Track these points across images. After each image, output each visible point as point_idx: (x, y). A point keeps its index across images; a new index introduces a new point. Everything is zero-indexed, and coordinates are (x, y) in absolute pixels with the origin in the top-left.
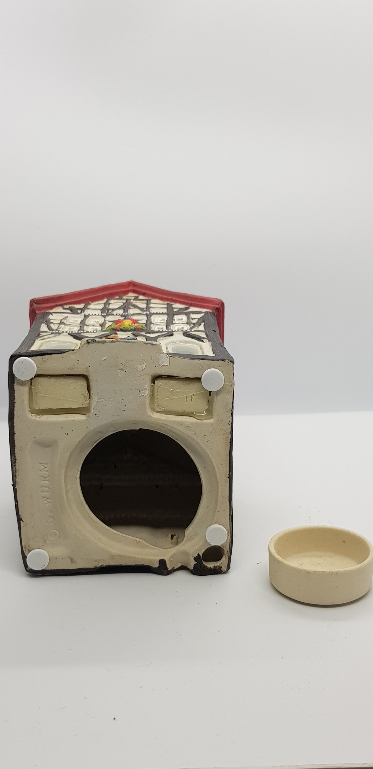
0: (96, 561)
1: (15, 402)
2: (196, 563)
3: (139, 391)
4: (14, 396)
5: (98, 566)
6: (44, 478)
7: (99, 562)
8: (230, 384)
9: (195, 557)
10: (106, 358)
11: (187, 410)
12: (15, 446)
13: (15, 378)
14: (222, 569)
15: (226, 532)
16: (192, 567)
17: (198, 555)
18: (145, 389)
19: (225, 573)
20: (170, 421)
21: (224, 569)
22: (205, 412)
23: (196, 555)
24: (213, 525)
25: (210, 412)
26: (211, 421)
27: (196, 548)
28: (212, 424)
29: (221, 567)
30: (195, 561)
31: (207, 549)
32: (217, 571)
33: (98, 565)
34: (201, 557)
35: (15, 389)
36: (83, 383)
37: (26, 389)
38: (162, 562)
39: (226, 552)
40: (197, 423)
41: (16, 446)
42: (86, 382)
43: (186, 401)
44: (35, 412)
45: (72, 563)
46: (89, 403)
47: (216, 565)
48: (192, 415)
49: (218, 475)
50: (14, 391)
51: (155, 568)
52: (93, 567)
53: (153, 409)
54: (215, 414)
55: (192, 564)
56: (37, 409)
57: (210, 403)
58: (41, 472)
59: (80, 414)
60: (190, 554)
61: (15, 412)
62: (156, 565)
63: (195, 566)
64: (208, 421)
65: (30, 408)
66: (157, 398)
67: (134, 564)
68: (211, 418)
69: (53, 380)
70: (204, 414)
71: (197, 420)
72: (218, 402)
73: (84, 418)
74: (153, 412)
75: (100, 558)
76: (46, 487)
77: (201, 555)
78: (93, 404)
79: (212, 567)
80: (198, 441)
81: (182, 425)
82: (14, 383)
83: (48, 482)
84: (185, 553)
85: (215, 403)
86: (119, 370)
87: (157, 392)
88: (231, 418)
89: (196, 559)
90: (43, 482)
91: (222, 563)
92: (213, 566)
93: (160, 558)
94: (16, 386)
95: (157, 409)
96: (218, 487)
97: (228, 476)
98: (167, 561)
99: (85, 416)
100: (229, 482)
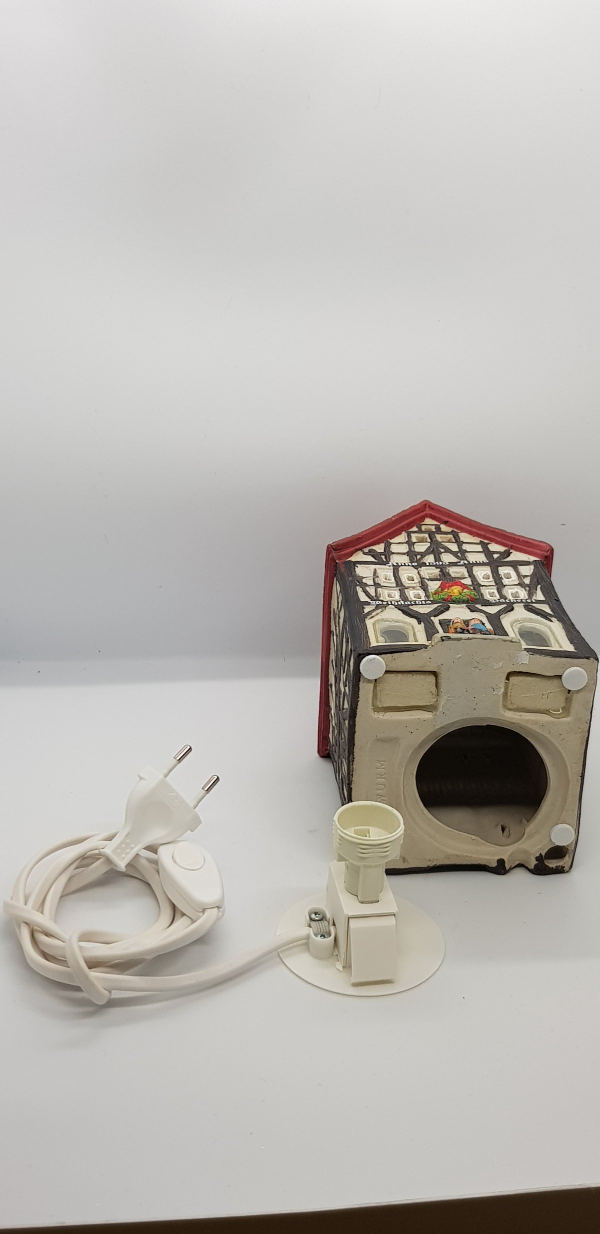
0: (430, 860)
1: (358, 701)
2: (537, 862)
3: (493, 689)
4: (359, 694)
5: (431, 866)
6: (380, 775)
7: (433, 861)
8: (593, 683)
9: (536, 857)
10: (460, 656)
11: (543, 707)
12: (354, 745)
13: (361, 677)
14: (564, 869)
15: (574, 832)
16: (532, 867)
17: (541, 854)
18: (500, 687)
19: (567, 872)
20: (524, 720)
21: (566, 868)
22: (560, 709)
23: (538, 855)
24: (560, 825)
25: (567, 710)
26: (568, 719)
27: (539, 847)
28: (569, 723)
29: (564, 867)
30: (537, 861)
31: (551, 848)
32: (560, 871)
33: (431, 864)
34: (543, 857)
35: (360, 688)
36: (432, 679)
37: (371, 686)
38: (501, 862)
39: (570, 852)
40: (553, 722)
41: (356, 745)
42: (435, 678)
43: (542, 698)
44: (377, 709)
45: (404, 862)
46: (437, 701)
47: (558, 865)
48: (547, 713)
49: (570, 774)
50: (359, 689)
51: (492, 867)
52: (426, 866)
53: (505, 707)
54: (573, 711)
55: (533, 863)
56: (381, 706)
57: (568, 700)
58: (378, 770)
59: (426, 711)
60: (531, 854)
61: (357, 710)
62: (494, 864)
63: (536, 865)
64: (565, 719)
65: (373, 705)
66: (511, 696)
67: (469, 863)
68: (568, 715)
69: (400, 676)
70: (559, 713)
71: (552, 719)
72: (577, 700)
73: (431, 716)
74: (506, 711)
75: (434, 857)
76: (381, 784)
77: (543, 854)
78: (442, 702)
79: (554, 867)
80: (552, 740)
81: (536, 723)
82: (359, 681)
83: (384, 780)
84: (526, 852)
85: (573, 701)
86: (473, 669)
87: (511, 690)
88: (590, 716)
89: (537, 859)
90: (379, 779)
91: (565, 862)
92: (555, 865)
93: (499, 858)
94: (361, 685)
95: (510, 707)
96: (569, 786)
97: (581, 775)
98: (506, 861)
99: (431, 713)
100: (580, 781)
